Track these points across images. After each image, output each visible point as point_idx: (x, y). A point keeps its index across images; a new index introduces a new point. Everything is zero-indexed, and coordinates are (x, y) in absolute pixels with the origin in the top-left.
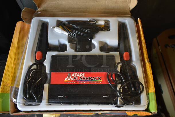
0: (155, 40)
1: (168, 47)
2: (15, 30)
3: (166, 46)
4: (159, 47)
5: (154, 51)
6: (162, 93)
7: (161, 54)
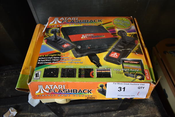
3: (165, 52)
6: (167, 97)
7: (161, 59)
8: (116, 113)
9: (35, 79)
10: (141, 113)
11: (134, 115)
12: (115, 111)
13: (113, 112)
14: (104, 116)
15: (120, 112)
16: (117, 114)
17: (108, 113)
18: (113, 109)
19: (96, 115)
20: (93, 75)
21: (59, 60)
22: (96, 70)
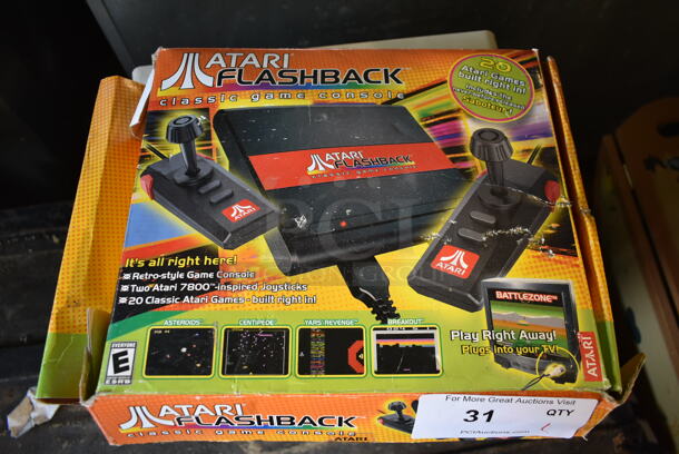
0: (607, 140)
1: (659, 169)
2: (95, 110)
3: (651, 163)
4: (625, 166)
5: (606, 184)
7: (633, 192)
9: (114, 382)
20: (362, 361)
21: (212, 289)
22: (374, 334)
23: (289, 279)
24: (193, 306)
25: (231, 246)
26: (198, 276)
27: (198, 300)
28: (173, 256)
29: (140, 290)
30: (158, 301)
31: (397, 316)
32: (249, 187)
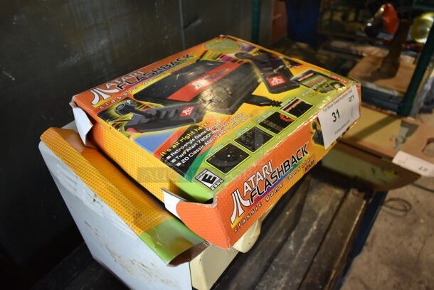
8: (292, 242)
9: (216, 186)
10: (319, 209)
11: (315, 219)
12: (285, 241)
13: (285, 246)
14: (280, 263)
15: (295, 236)
16: (294, 242)
17: (281, 255)
18: (280, 240)
19: (268, 276)
20: (289, 118)
21: (212, 135)
22: (282, 110)
23: (234, 115)
24: (212, 144)
25: (200, 120)
26: (200, 136)
27: (211, 141)
28: (180, 138)
29: (181, 156)
30: (195, 152)
31: (281, 103)
32: (181, 105)
